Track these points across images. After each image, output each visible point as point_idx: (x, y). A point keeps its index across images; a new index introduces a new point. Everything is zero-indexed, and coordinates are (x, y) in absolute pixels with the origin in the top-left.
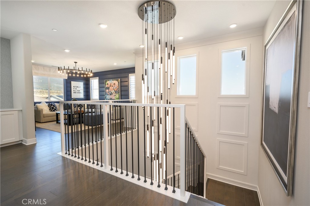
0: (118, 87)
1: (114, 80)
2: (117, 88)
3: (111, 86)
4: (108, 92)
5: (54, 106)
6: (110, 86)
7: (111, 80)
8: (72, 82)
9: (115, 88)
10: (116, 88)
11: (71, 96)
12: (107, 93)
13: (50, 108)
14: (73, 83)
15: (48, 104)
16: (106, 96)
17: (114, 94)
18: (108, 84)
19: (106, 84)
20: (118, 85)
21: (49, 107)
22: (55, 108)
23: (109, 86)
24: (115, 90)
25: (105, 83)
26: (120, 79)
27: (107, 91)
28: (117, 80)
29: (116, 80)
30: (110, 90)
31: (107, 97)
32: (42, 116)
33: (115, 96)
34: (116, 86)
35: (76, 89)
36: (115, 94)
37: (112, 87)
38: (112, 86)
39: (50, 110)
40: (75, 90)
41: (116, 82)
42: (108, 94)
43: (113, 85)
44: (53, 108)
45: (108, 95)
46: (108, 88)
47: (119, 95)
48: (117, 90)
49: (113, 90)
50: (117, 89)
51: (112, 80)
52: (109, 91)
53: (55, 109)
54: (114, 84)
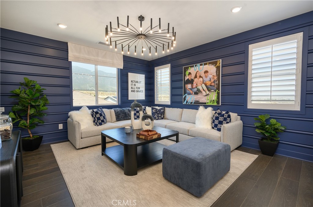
0: (216, 78)
1: (205, 64)
2: (212, 80)
3: (198, 77)
4: (191, 89)
5: (101, 115)
6: (196, 77)
7: (199, 65)
8: (129, 73)
9: (207, 80)
10: (210, 80)
11: (128, 96)
12: (187, 91)
13: (95, 118)
14: (131, 76)
15: (92, 110)
16: (185, 97)
17: (203, 92)
18: (190, 74)
19: (187, 73)
20: (215, 74)
21: (93, 116)
22: (102, 118)
23: (193, 78)
24: (209, 83)
25: (185, 72)
26: (221, 60)
27: (189, 86)
28: (215, 63)
29: (209, 63)
30: (195, 85)
31: (187, 99)
32: (78, 136)
33: (206, 95)
34: (211, 76)
35: (135, 85)
36: (208, 92)
37: (201, 79)
38: (200, 77)
39: (94, 122)
40: (133, 86)
41: (212, 69)
42: (191, 92)
43: (203, 75)
44: (99, 119)
45: (190, 94)
46: (191, 82)
47: (218, 94)
48: (213, 84)
49: (203, 85)
50: (214, 82)
51: (201, 65)
52: (192, 86)
53: (103, 121)
54: (206, 72)
